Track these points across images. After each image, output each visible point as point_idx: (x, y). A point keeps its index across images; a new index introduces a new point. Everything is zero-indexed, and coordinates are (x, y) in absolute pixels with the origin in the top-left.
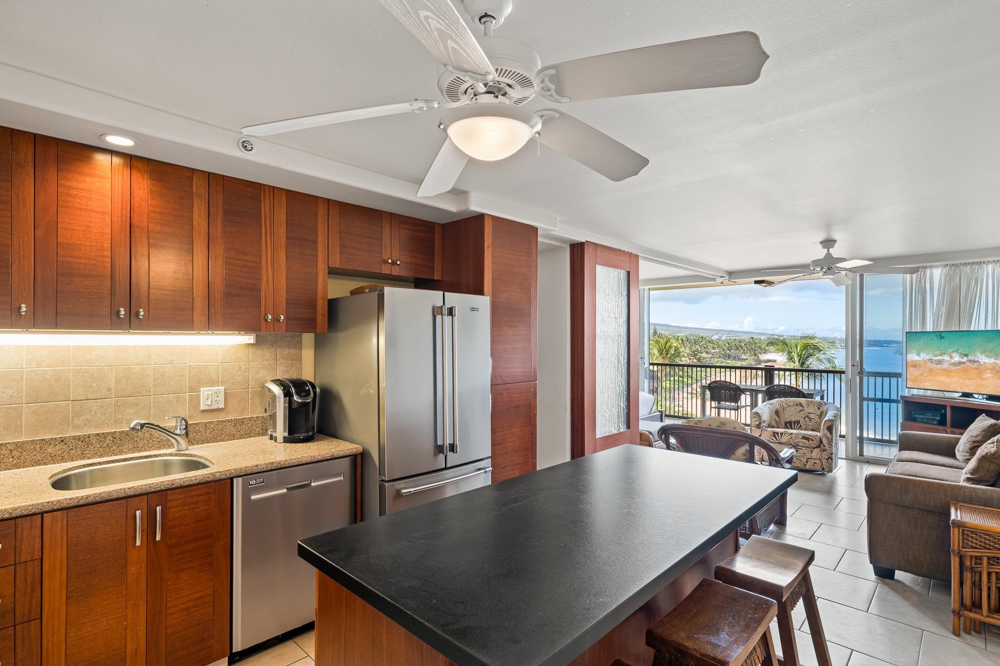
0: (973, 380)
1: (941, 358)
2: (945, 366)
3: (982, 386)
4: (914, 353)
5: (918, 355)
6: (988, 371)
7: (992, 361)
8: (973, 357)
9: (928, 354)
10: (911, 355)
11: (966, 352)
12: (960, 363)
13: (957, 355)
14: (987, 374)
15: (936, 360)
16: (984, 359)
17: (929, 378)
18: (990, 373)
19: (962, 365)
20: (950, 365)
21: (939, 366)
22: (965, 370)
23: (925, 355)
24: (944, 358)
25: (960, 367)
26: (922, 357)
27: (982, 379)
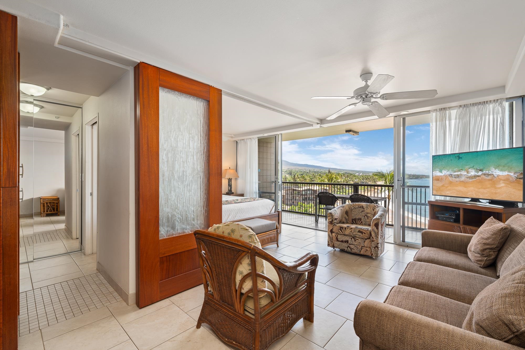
0: (487, 189)
1: (459, 173)
2: (463, 179)
3: (496, 193)
4: (437, 171)
5: (441, 171)
6: (501, 182)
7: (506, 173)
8: (487, 172)
9: (448, 171)
10: (435, 172)
11: (481, 168)
12: (475, 176)
13: (473, 171)
14: (500, 184)
15: (455, 175)
16: (497, 172)
17: (449, 188)
18: (503, 183)
19: (478, 178)
20: (467, 178)
21: (457, 179)
22: (480, 182)
23: (445, 172)
24: (461, 173)
25: (475, 179)
26: (443, 173)
27: (496, 188)
